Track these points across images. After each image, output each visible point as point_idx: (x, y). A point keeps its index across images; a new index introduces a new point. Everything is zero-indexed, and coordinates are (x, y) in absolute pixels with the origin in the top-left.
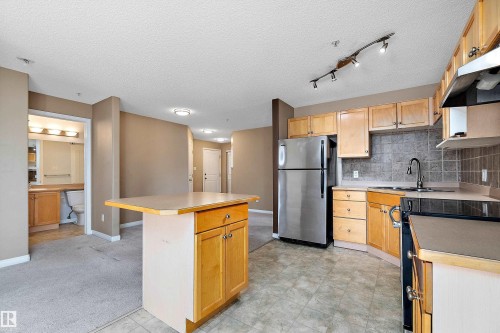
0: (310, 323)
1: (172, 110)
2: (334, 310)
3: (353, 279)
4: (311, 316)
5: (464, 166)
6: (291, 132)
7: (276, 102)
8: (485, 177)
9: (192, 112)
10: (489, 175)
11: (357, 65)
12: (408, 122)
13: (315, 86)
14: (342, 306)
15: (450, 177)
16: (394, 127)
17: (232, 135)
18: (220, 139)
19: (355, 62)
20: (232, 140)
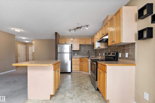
0: (77, 87)
1: (13, 29)
2: (80, 84)
3: (80, 78)
4: (76, 86)
5: (95, 53)
6: (60, 42)
7: (56, 33)
8: (100, 55)
9: (22, 30)
10: (101, 54)
11: (81, 30)
12: (87, 43)
13: (70, 32)
14: (81, 83)
15: (93, 55)
16: (84, 44)
17: (33, 40)
18: (27, 42)
19: (81, 29)
20: (33, 42)
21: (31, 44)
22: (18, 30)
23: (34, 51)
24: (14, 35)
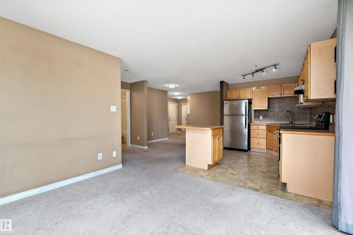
1: (167, 85)
6: (228, 97)
7: (222, 82)
9: (176, 86)
12: (286, 94)
13: (244, 78)
16: (280, 96)
17: (188, 95)
18: (180, 98)
19: (263, 72)
20: (189, 98)
21: (185, 101)
22: (172, 86)
23: (189, 113)
24: (166, 92)
